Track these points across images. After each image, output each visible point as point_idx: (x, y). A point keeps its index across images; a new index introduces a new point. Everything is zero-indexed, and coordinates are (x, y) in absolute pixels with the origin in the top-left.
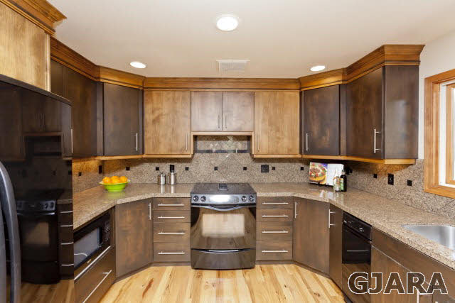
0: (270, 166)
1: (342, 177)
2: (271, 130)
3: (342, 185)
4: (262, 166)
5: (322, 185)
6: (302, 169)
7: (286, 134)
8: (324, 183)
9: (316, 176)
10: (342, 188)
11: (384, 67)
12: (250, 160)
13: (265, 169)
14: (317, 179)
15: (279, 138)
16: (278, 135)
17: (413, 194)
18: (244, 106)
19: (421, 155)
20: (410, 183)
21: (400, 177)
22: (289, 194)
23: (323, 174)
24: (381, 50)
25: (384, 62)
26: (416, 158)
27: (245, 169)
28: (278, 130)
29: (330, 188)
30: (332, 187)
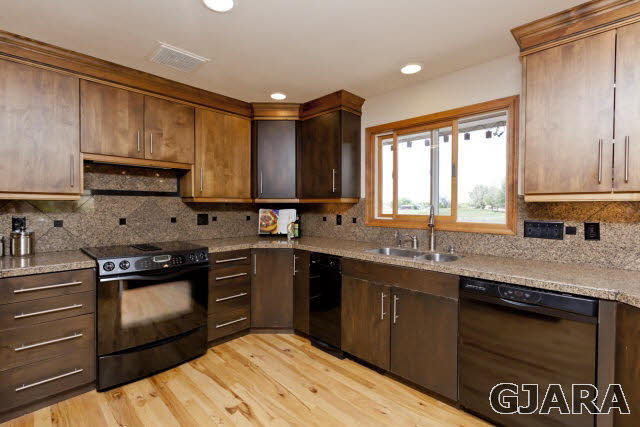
0: (209, 217)
1: (296, 222)
2: (218, 164)
3: (297, 231)
4: (199, 216)
5: (275, 235)
6: (248, 218)
7: (237, 171)
8: (275, 233)
9: (267, 225)
10: (297, 235)
11: (340, 111)
12: (183, 206)
13: (203, 220)
14: (270, 228)
15: (227, 176)
16: (226, 173)
17: (357, 230)
18: (179, 124)
19: (363, 195)
20: (354, 221)
21: (346, 217)
22: (245, 246)
23: (275, 222)
24: (339, 94)
25: (340, 106)
26: (359, 198)
27: (174, 220)
28: (226, 166)
29: (283, 237)
30: (286, 236)
